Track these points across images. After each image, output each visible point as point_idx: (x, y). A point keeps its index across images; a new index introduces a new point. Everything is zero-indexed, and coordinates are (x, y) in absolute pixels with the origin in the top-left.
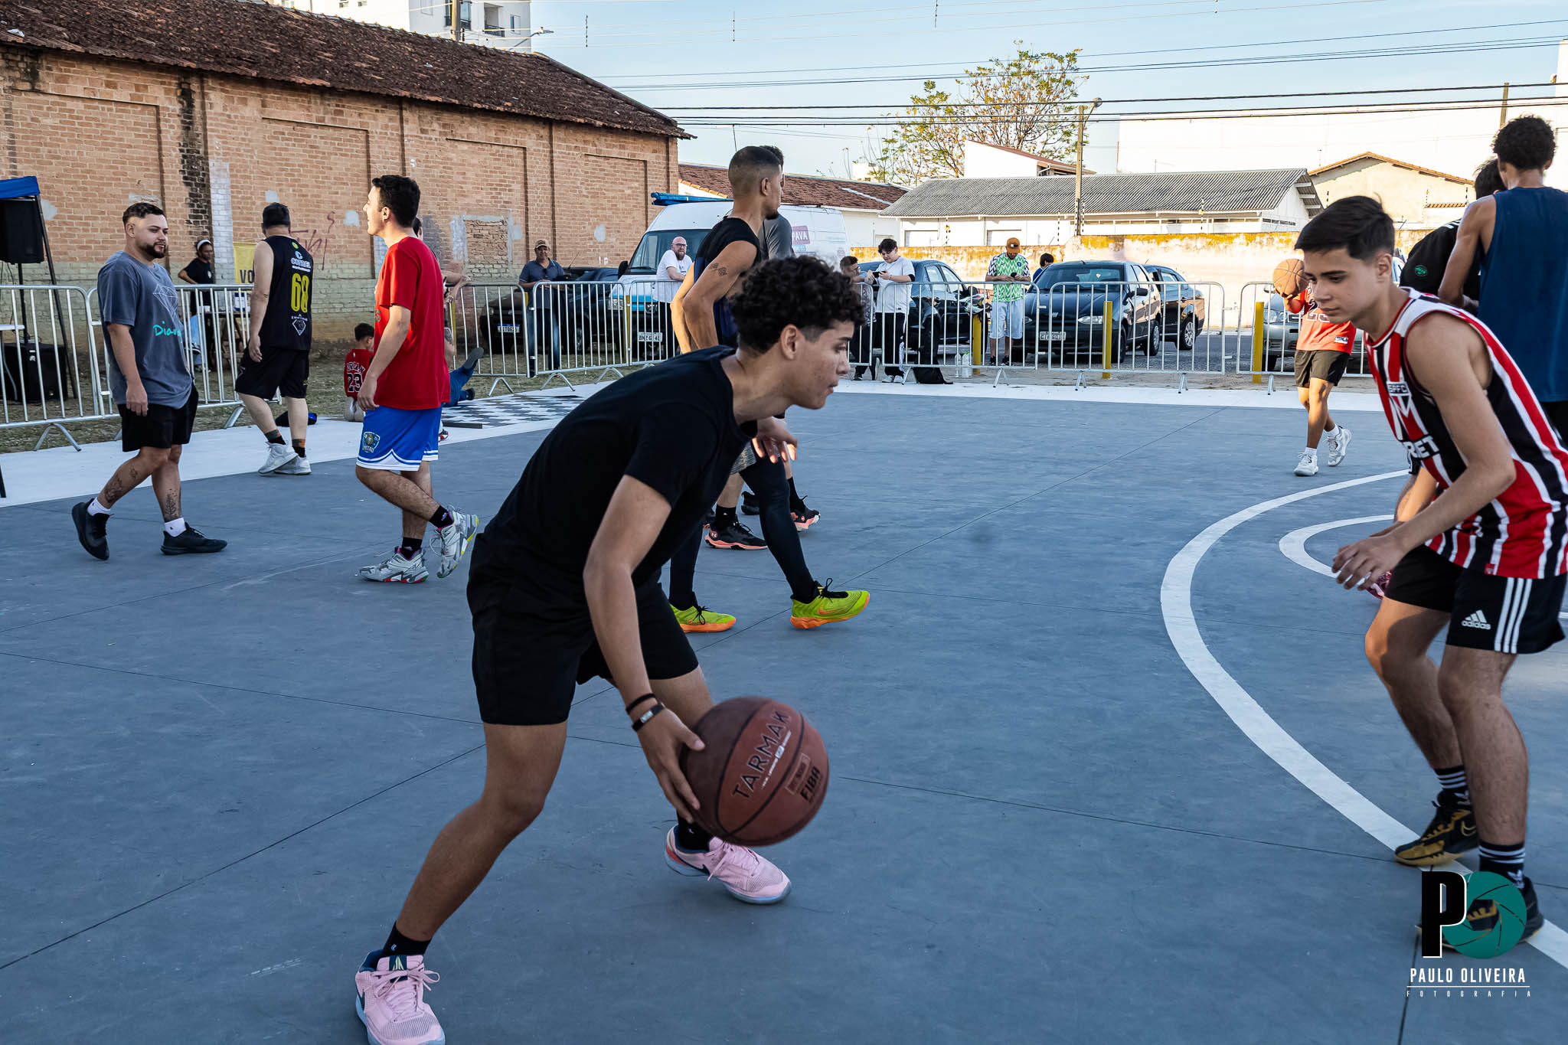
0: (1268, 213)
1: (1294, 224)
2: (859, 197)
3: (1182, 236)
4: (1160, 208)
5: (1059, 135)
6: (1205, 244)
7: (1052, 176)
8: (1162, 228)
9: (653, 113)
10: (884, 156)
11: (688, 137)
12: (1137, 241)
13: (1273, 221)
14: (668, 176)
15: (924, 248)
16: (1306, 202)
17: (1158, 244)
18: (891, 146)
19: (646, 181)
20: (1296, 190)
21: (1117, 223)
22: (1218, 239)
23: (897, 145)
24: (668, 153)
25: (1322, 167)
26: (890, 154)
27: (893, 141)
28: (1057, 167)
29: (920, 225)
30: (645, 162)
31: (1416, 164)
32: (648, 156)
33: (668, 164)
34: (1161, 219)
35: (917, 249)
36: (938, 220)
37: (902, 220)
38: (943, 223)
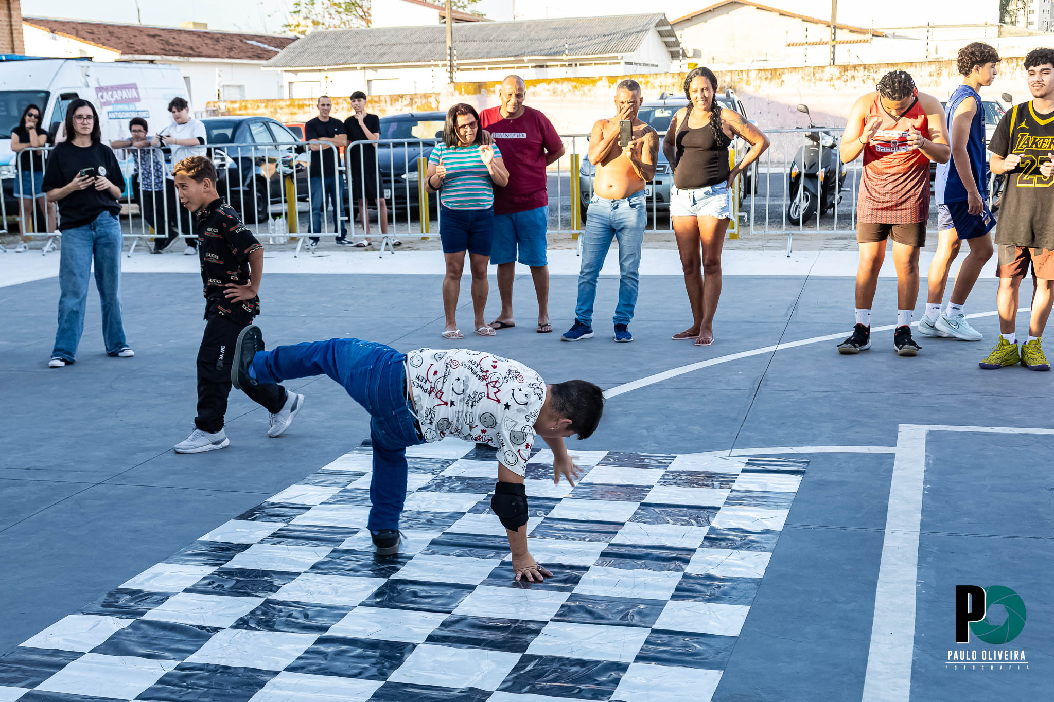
0: (629, 57)
1: (657, 66)
2: (263, 50)
3: (549, 81)
4: (529, 54)
6: (570, 88)
8: (532, 74)
13: (636, 64)
14: (12, 34)
15: (305, 99)
16: (668, 44)
20: (657, 35)
21: (490, 69)
22: (582, 82)
24: (9, 9)
29: (303, 76)
33: (10, 21)
34: (530, 65)
35: (299, 100)
36: (320, 70)
37: (285, 71)
38: (323, 74)
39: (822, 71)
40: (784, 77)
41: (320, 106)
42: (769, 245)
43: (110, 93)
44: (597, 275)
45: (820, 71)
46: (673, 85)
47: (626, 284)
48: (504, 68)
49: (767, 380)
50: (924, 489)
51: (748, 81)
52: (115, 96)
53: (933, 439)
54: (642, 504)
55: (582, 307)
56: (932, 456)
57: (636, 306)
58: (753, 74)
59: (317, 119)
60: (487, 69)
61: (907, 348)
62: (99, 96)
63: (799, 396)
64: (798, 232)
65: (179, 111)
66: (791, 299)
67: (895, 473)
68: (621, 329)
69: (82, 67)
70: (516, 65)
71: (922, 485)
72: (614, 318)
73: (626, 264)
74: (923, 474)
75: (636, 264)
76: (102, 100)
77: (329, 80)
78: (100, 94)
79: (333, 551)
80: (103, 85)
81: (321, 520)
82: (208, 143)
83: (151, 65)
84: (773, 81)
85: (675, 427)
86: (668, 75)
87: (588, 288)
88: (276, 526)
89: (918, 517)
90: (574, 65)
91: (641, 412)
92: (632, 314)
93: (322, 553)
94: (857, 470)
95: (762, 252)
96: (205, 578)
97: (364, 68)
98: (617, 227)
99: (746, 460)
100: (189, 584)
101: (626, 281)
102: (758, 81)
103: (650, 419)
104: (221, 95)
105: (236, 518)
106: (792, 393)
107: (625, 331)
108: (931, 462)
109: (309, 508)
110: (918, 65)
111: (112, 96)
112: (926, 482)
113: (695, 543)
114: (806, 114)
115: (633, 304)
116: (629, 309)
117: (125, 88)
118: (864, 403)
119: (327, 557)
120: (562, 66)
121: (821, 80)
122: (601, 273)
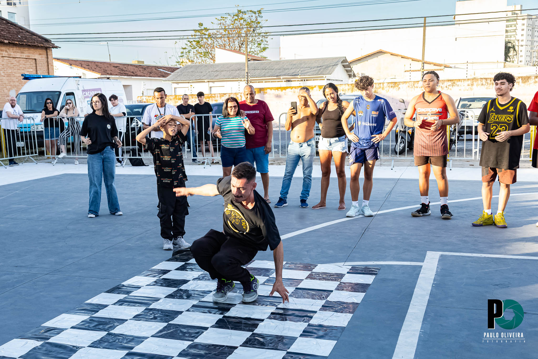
0: (328, 77)
1: (342, 81)
2: (165, 73)
3: (292, 88)
4: (283, 75)
5: (256, 45)
7: (252, 62)
8: (284, 84)
9: (40, 37)
10: (182, 55)
11: (56, 47)
12: (273, 90)
14: (48, 66)
16: (347, 71)
17: (282, 91)
18: (185, 51)
19: (36, 68)
20: (342, 67)
21: (265, 82)
23: (187, 50)
24: (47, 55)
25: (362, 56)
26: (184, 54)
27: (185, 48)
28: (254, 58)
29: (181, 85)
30: (35, 59)
31: (400, 54)
32: (37, 56)
33: (48, 60)
34: (283, 80)
35: (179, 96)
36: (188, 82)
37: (173, 83)
38: (190, 84)
39: (418, 83)
40: (400, 86)
41: (183, 99)
42: (384, 164)
43: (89, 92)
44: (292, 177)
45: (417, 83)
46: (349, 90)
47: (306, 181)
48: (271, 82)
49: (369, 229)
50: (433, 284)
51: (383, 88)
52: (91, 94)
53: (442, 258)
54: (296, 288)
55: (284, 191)
56: (440, 267)
57: (310, 191)
58: (385, 85)
59: (182, 105)
60: (264, 82)
61: (446, 215)
62: (84, 94)
63: (383, 236)
64: (397, 158)
65: (114, 100)
66: (388, 190)
67: (420, 275)
68: (303, 201)
69: (76, 81)
70: (277, 80)
71: (432, 282)
72: (300, 197)
73: (306, 172)
74: (434, 276)
75: (310, 172)
76: (85, 96)
77: (192, 87)
78: (84, 93)
79: (145, 309)
80: (85, 89)
81: (144, 293)
82: (127, 115)
83: (108, 80)
84: (395, 88)
85: (321, 251)
86: (346, 85)
87: (287, 182)
88: (122, 296)
89: (428, 297)
90: (303, 80)
91: (307, 243)
92: (309, 195)
93: (140, 310)
94: (403, 273)
95: (380, 167)
96: (83, 321)
97: (209, 81)
98: (302, 155)
99: (350, 267)
100: (74, 324)
101: (306, 179)
102: (388, 88)
103: (310, 246)
104: (144, 93)
105: (105, 292)
106: (379, 235)
107: (305, 203)
108: (439, 270)
109: (140, 288)
110: (462, 80)
111: (90, 94)
112: (434, 280)
113: (317, 308)
114: (403, 103)
115: (309, 190)
116: (307, 192)
117: (95, 90)
118: (413, 241)
119: (142, 312)
120: (298, 81)
121: (417, 87)
122: (294, 176)
